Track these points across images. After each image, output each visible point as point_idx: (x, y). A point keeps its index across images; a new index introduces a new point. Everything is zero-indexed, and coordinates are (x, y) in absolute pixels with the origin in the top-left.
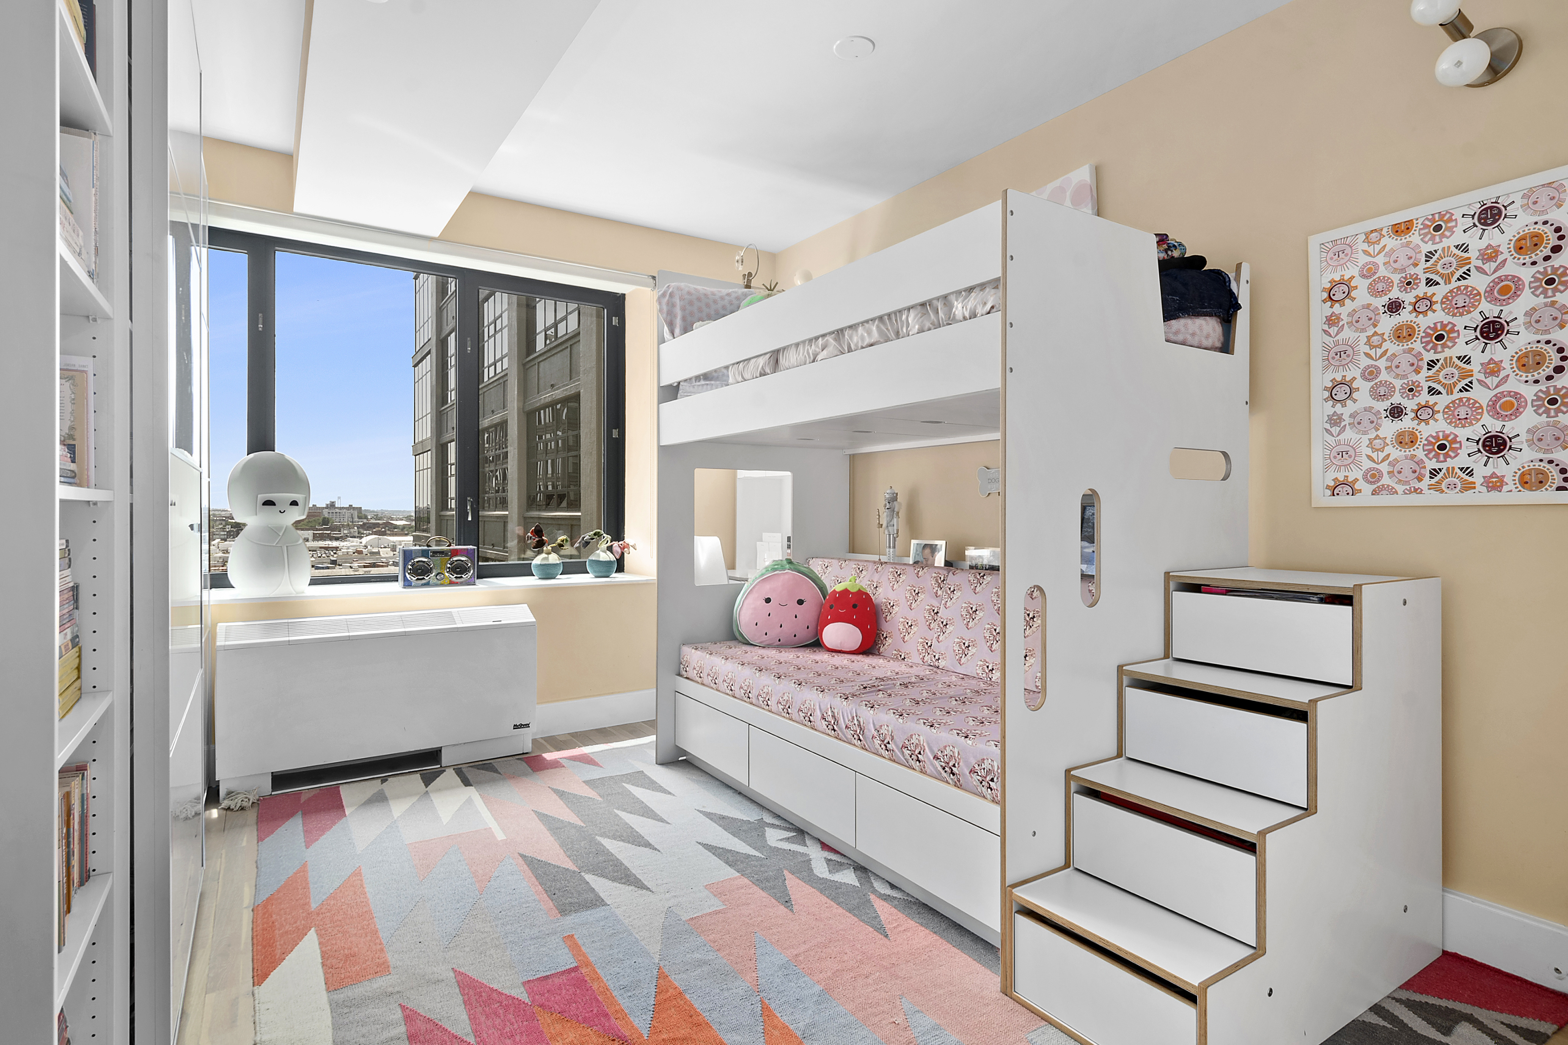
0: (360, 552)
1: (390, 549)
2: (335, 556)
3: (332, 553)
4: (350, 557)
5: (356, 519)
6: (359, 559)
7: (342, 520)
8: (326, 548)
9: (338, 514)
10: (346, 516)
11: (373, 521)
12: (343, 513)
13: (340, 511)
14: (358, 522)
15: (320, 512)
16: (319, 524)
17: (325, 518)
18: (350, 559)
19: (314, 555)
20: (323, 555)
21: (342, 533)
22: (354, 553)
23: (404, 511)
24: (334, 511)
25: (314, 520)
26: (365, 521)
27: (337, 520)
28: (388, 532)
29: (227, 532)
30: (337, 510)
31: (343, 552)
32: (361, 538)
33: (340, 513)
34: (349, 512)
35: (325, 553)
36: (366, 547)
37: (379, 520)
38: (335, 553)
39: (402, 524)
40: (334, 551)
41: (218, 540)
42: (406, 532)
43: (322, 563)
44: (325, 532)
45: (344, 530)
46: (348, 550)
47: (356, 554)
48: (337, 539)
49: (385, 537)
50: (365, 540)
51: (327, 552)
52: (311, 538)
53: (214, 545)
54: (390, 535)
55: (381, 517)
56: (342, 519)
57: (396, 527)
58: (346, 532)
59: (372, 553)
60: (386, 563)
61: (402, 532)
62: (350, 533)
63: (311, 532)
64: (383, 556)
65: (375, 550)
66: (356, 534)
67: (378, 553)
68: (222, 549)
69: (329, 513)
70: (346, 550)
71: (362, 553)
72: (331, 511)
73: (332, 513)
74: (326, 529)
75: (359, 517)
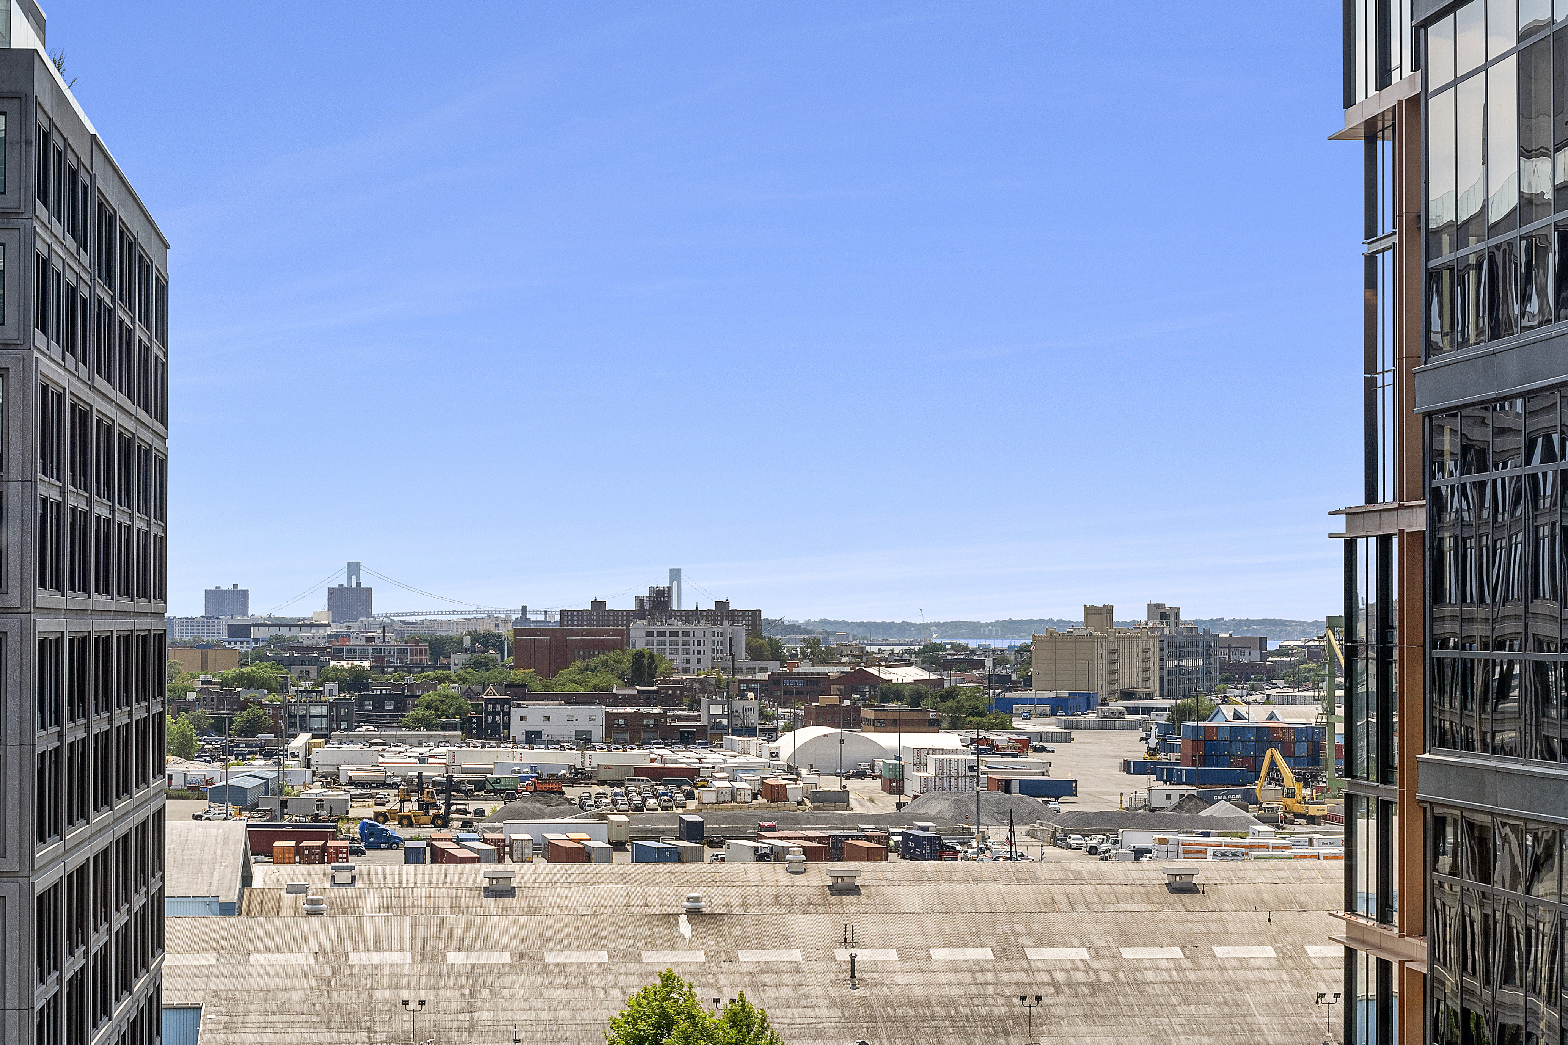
0: (777, 794)
1: (878, 783)
2: (692, 805)
3: (680, 797)
4: (745, 812)
5: (743, 660)
6: (781, 820)
7: (693, 664)
8: (658, 775)
9: (680, 639)
10: (709, 647)
11: (806, 668)
12: (699, 635)
13: (686, 627)
14: (752, 670)
15: (616, 632)
16: (621, 676)
17: (640, 655)
18: (747, 819)
19: (621, 800)
20: (652, 802)
21: (703, 713)
22: (755, 796)
23: (904, 627)
24: (667, 628)
25: (605, 664)
26: (774, 666)
27: (678, 662)
28: (868, 714)
29: (331, 706)
30: (678, 625)
31: (719, 791)
32: (771, 734)
33: (686, 634)
34: (716, 629)
35: (656, 796)
36: (792, 770)
37: (823, 662)
38: (690, 796)
39: (909, 679)
40: (687, 788)
41: (304, 738)
42: (933, 715)
43: (655, 834)
44: (645, 710)
45: (711, 702)
46: (737, 785)
47: (762, 800)
48: (687, 738)
49: (858, 732)
50: (786, 744)
51: (661, 789)
52: (598, 733)
53: (294, 755)
54: (880, 725)
55: (830, 652)
56: (693, 659)
57: (893, 692)
58: (716, 710)
59: (821, 799)
60: (879, 840)
61: (915, 715)
62: (732, 715)
63: (597, 711)
64: (858, 810)
65: (830, 784)
66: (754, 719)
67: (841, 798)
68: (321, 769)
69: (649, 634)
70: (726, 784)
71: (785, 799)
72: (655, 629)
73: (661, 634)
74: (648, 699)
75: (755, 653)
